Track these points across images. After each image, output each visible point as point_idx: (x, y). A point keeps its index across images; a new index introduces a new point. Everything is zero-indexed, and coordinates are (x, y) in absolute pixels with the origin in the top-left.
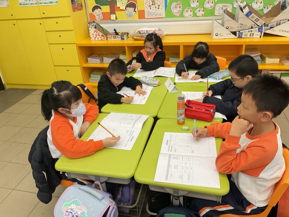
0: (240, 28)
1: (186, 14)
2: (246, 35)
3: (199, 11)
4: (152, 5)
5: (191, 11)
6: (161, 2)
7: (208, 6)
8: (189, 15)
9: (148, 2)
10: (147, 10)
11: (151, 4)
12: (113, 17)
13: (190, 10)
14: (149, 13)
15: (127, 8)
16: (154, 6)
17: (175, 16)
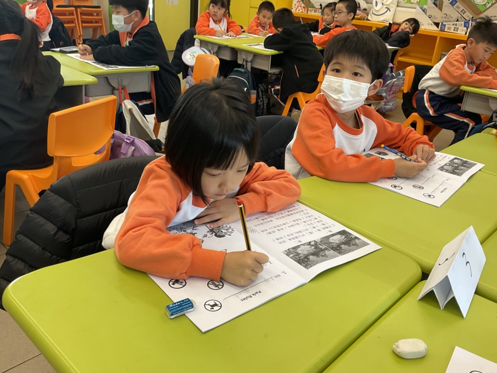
0: (444, 19)
2: (449, 28)
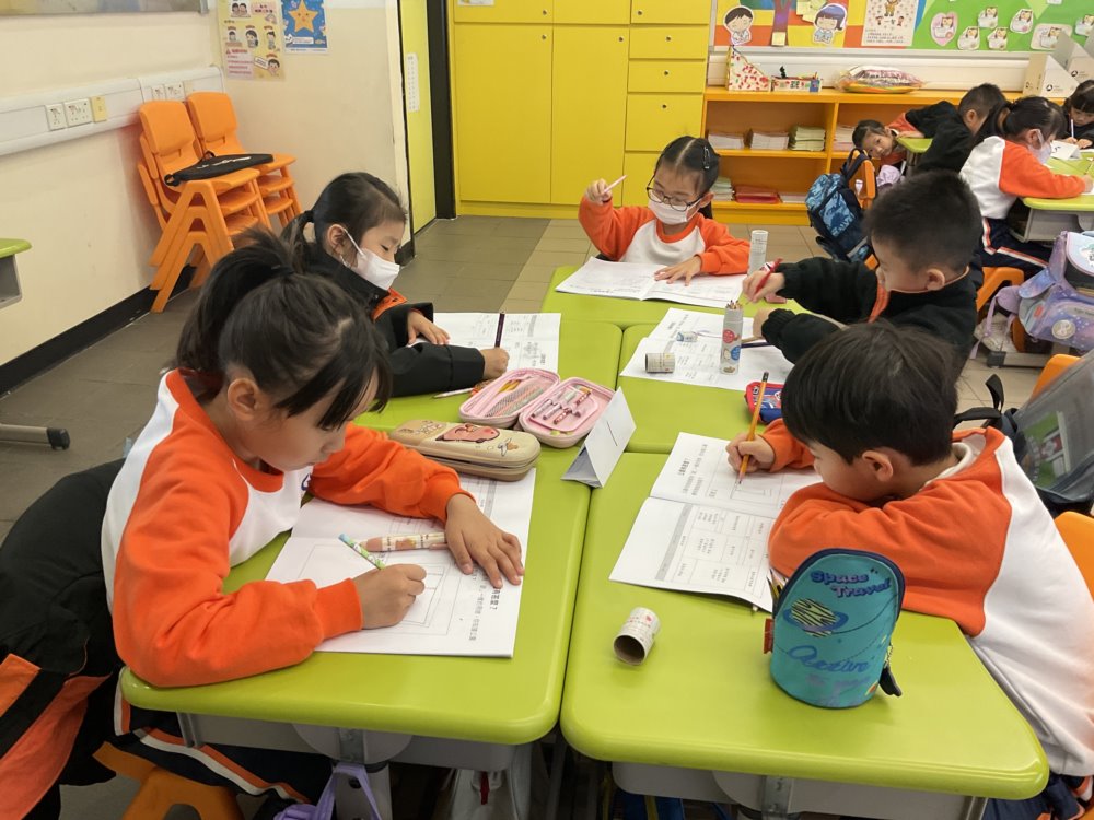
1: (963, 43)
3: (996, 36)
4: (886, 15)
5: (976, 36)
6: (909, 10)
7: (1017, 26)
8: (969, 44)
9: (876, 9)
10: (869, 26)
11: (884, 11)
12: (778, 38)
13: (974, 32)
14: (873, 34)
15: (820, 19)
16: (889, 18)
17: (938, 47)
